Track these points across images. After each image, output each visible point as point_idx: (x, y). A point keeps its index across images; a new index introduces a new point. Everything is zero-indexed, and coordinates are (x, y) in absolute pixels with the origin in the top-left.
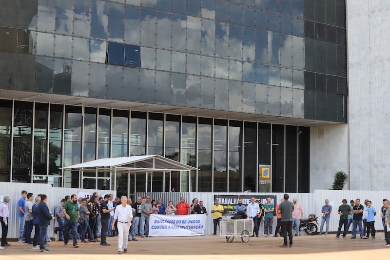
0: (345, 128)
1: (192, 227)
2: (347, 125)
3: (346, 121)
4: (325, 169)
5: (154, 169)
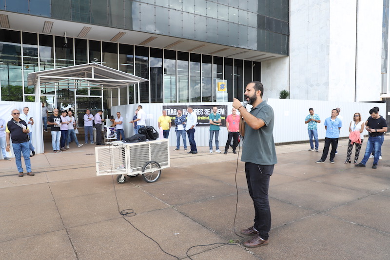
0: (287, 59)
2: (289, 57)
3: (288, 55)
4: (271, 90)
5: (93, 79)
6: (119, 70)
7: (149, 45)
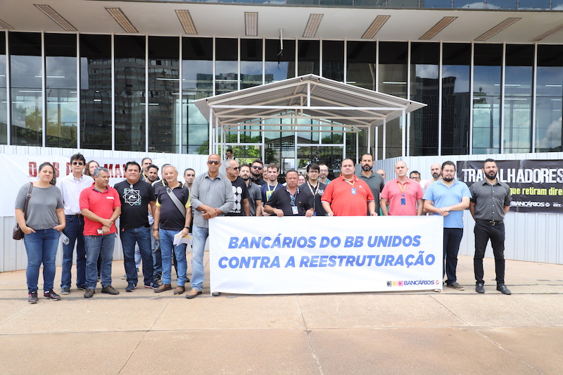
1: (388, 260)
5: (309, 107)
6: (377, 92)
7: (441, 38)
